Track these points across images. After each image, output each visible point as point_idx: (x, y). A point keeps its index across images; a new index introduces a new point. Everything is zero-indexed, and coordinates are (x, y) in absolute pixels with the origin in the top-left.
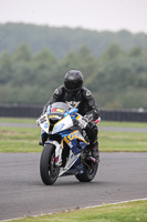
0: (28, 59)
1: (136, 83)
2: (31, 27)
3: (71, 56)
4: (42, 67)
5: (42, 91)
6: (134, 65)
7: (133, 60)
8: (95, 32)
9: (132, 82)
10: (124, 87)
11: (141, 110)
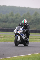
0: (13, 16)
3: (24, 15)
8: (33, 9)
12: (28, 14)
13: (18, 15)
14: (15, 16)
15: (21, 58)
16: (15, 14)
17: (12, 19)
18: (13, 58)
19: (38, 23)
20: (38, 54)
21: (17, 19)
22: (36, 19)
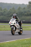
0: (1, 10)
1: (24, 15)
2: (3, 3)
3: (11, 9)
4: (5, 12)
5: (5, 17)
6: (24, 11)
7: (24, 10)
8: (17, 4)
9: (23, 15)
10: (22, 16)
11: (24, 21)
12: (13, 8)
13: (5, 9)
14: (3, 10)
15: (8, 43)
16: (3, 9)
17: (1, 13)
18: (2, 43)
19: (21, 15)
20: (21, 40)
21: (5, 13)
22: (20, 13)
